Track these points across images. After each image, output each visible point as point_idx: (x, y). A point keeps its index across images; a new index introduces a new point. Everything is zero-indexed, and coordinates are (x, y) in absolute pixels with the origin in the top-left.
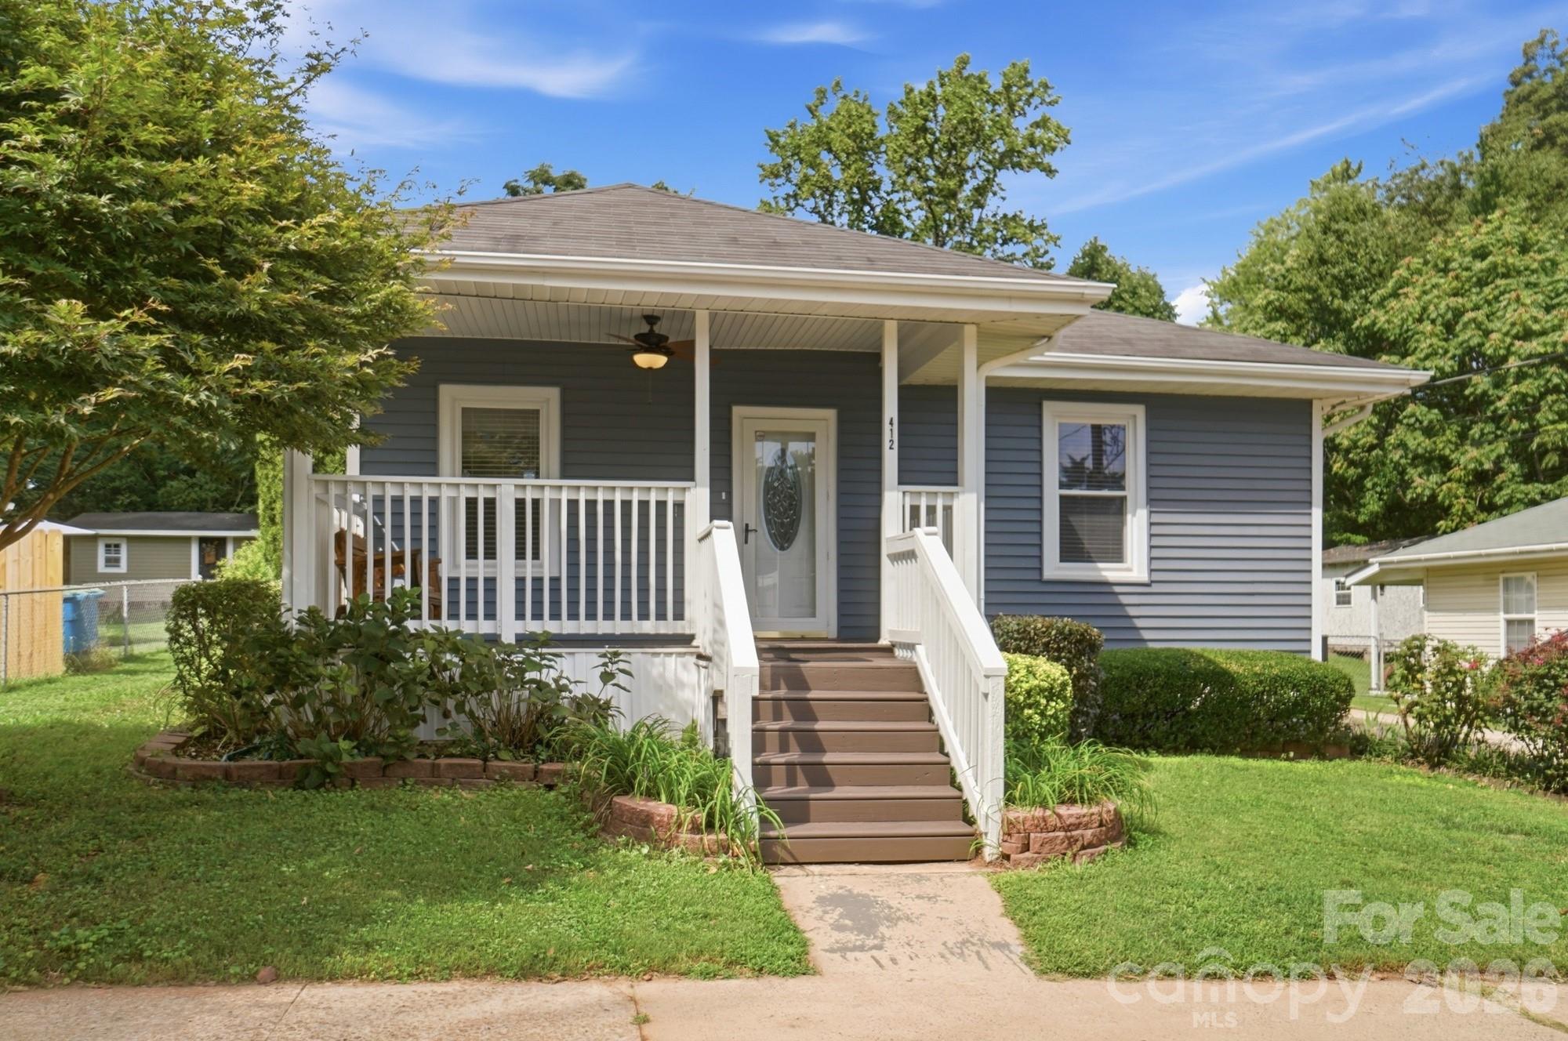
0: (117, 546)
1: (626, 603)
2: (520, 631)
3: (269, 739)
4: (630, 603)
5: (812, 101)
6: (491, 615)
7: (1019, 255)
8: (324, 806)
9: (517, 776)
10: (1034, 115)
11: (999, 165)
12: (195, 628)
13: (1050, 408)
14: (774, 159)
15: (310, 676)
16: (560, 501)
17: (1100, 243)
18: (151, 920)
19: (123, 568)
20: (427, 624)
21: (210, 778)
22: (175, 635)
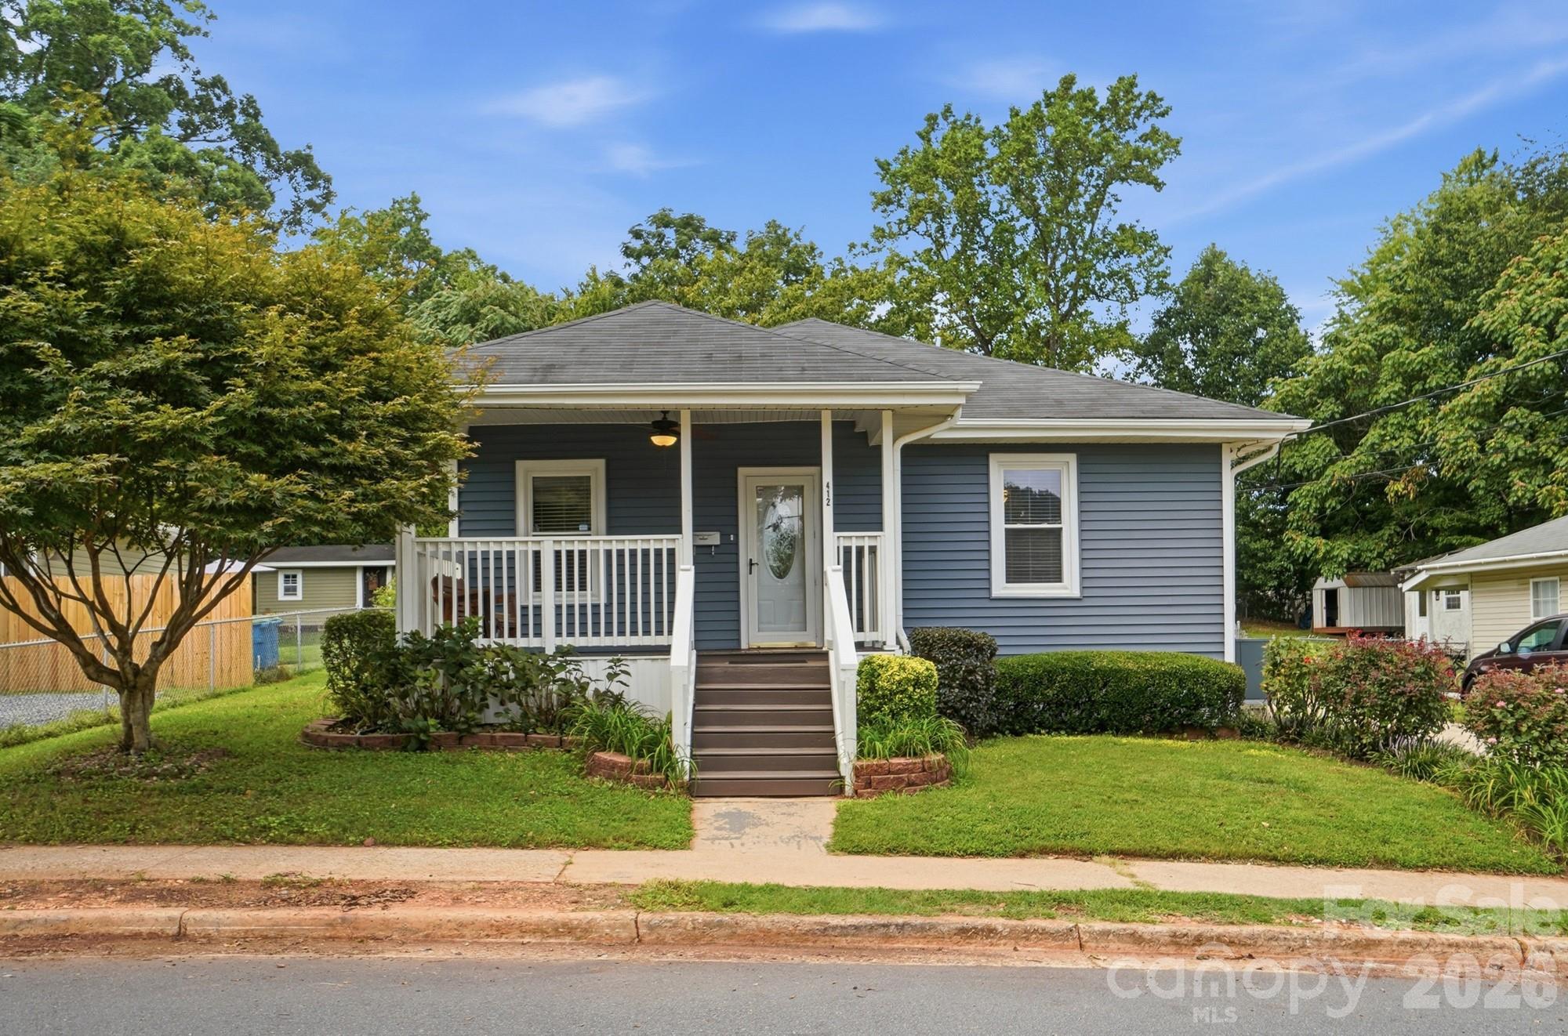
0: (295, 576)
1: (634, 623)
2: (559, 643)
3: (386, 721)
4: (636, 623)
5: (923, 126)
6: (538, 634)
7: (1134, 266)
8: (414, 760)
9: (548, 744)
10: (1144, 128)
11: (1110, 178)
12: (341, 647)
13: (995, 460)
14: (885, 188)
15: (411, 677)
16: (598, 551)
17: (1218, 249)
18: (308, 814)
19: (299, 597)
20: (493, 641)
21: (348, 745)
22: (327, 653)
